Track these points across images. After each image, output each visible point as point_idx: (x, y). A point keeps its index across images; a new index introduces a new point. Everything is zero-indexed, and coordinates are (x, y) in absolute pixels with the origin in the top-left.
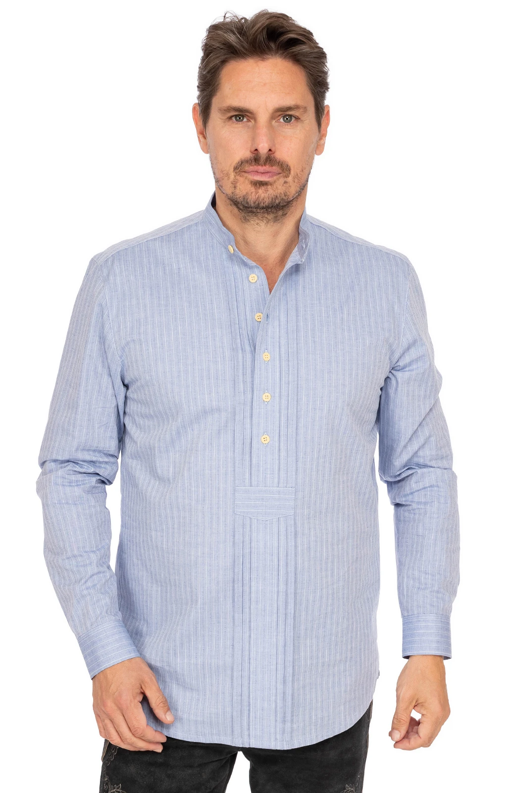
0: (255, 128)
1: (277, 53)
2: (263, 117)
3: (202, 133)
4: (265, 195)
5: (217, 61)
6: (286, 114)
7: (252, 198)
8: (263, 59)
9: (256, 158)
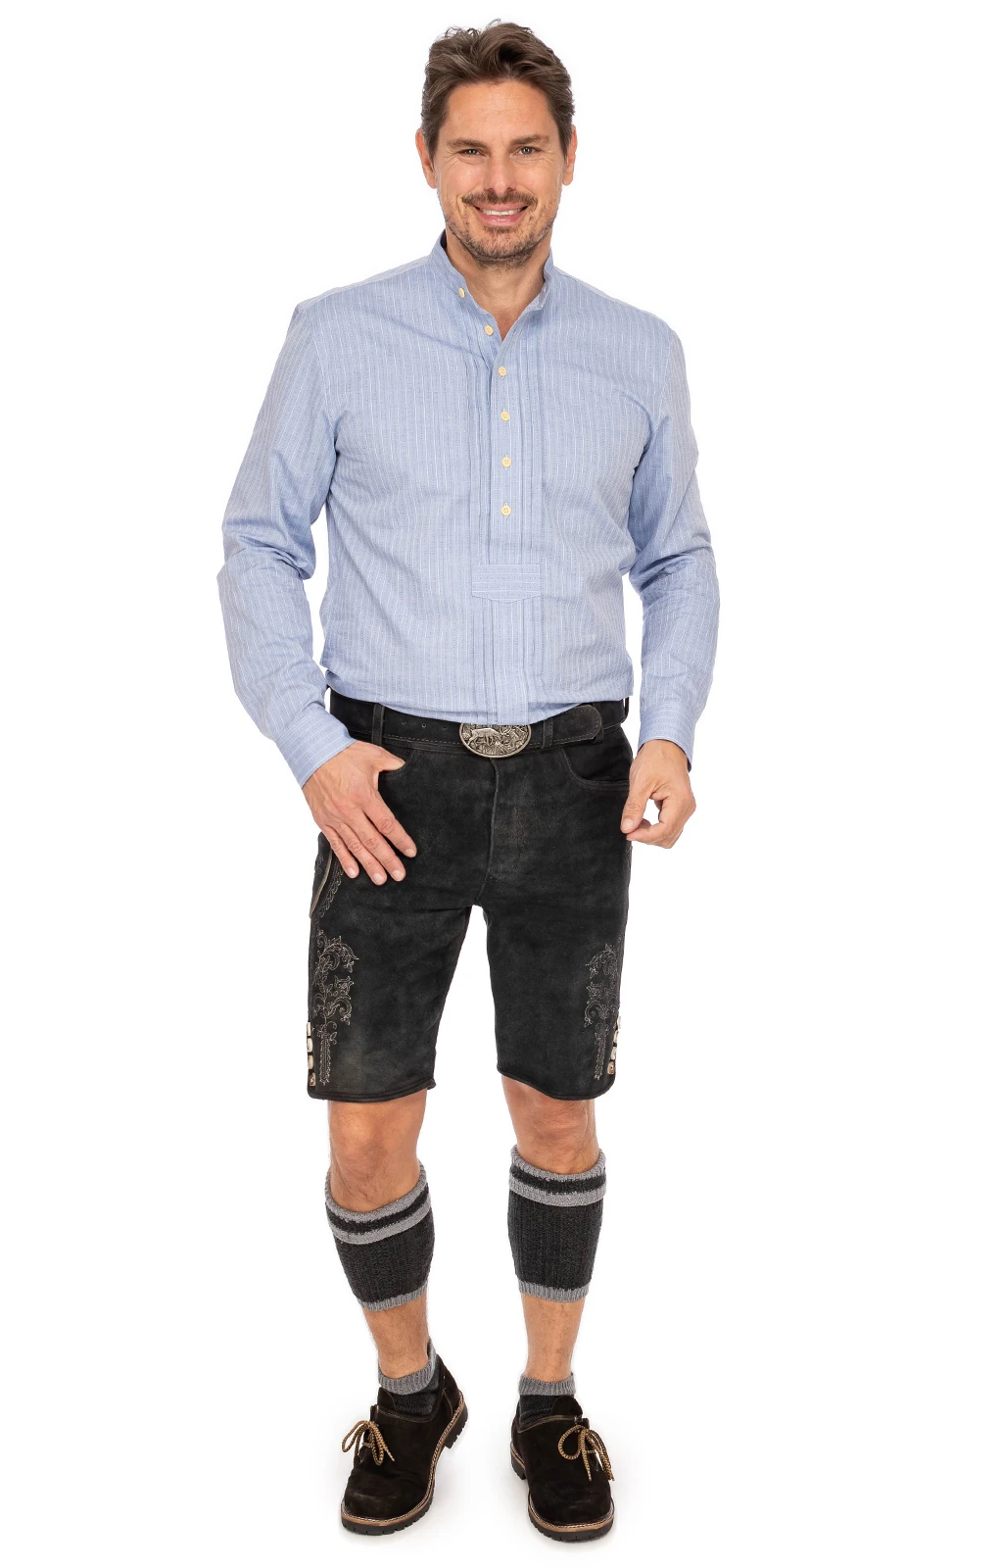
1: (512, 75)
2: (499, 152)
8: (497, 83)
9: (491, 197)
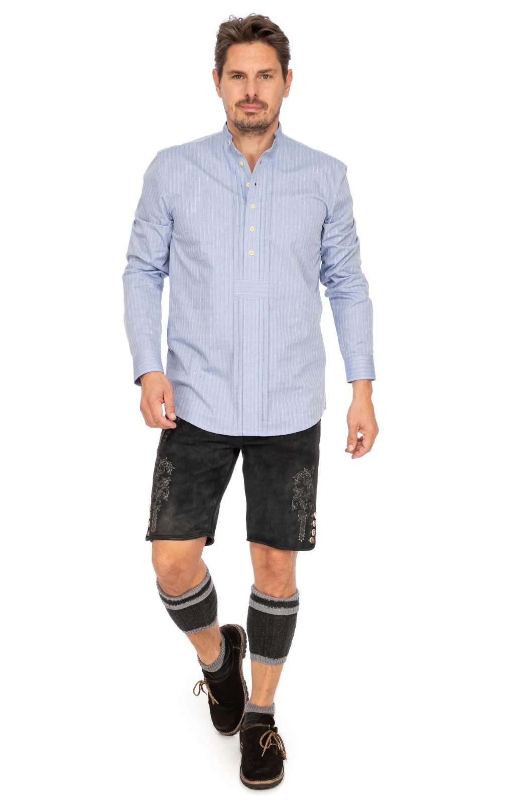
0: (247, 83)
1: (258, 40)
2: (251, 76)
3: (218, 86)
4: (253, 120)
5: (225, 45)
6: (264, 74)
7: (246, 122)
8: (251, 44)
9: (248, 99)
